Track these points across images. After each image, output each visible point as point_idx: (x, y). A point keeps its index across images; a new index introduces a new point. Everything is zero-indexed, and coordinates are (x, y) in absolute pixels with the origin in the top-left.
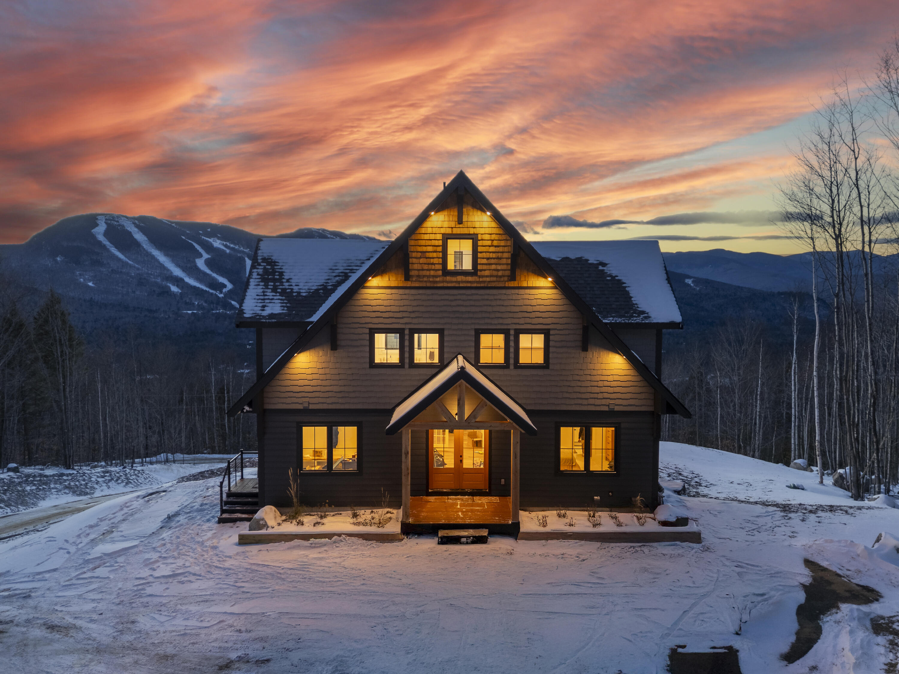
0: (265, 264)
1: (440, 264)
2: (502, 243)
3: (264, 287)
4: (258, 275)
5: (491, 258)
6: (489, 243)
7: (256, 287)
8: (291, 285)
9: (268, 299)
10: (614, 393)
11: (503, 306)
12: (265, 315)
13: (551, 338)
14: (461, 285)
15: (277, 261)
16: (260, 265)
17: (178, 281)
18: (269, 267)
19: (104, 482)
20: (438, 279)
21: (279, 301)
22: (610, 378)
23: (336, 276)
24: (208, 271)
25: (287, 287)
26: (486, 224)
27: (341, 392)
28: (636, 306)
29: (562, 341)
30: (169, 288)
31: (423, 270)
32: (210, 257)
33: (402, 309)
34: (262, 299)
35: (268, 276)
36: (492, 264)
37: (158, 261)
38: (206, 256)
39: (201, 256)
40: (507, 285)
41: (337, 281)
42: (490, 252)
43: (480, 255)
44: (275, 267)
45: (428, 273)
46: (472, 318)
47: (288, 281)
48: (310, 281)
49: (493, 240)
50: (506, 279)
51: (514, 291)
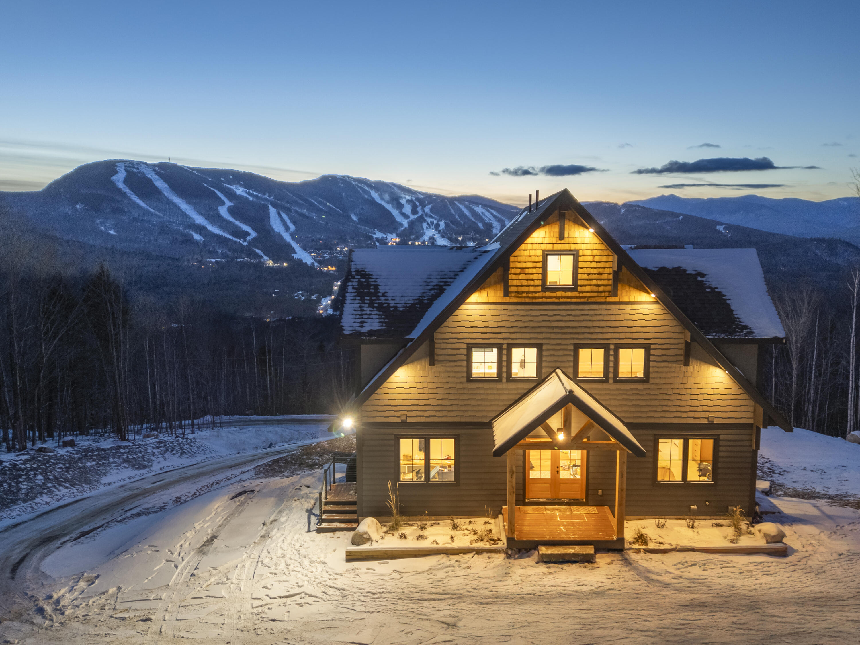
0: (359, 277)
1: (539, 280)
2: (604, 259)
3: (361, 302)
4: (353, 288)
5: (592, 274)
6: (590, 259)
7: (352, 302)
8: (387, 300)
9: (366, 314)
10: (714, 406)
11: (603, 320)
12: (364, 331)
13: (652, 352)
14: (561, 300)
15: (370, 273)
16: (354, 278)
18: (363, 280)
20: (537, 295)
21: (377, 317)
22: (711, 392)
23: (431, 290)
24: (231, 219)
25: (384, 302)
26: (588, 240)
27: (438, 405)
28: (738, 320)
29: (663, 355)
30: (192, 236)
31: (522, 286)
32: (232, 204)
33: (500, 324)
34: (360, 315)
35: (364, 290)
36: (593, 280)
38: (228, 204)
39: (223, 204)
40: (607, 301)
41: (432, 295)
42: (591, 268)
43: (580, 271)
44: (370, 280)
45: (526, 289)
46: (571, 333)
47: (384, 295)
48: (405, 295)
49: (594, 256)
50: (607, 294)
51: (614, 306)
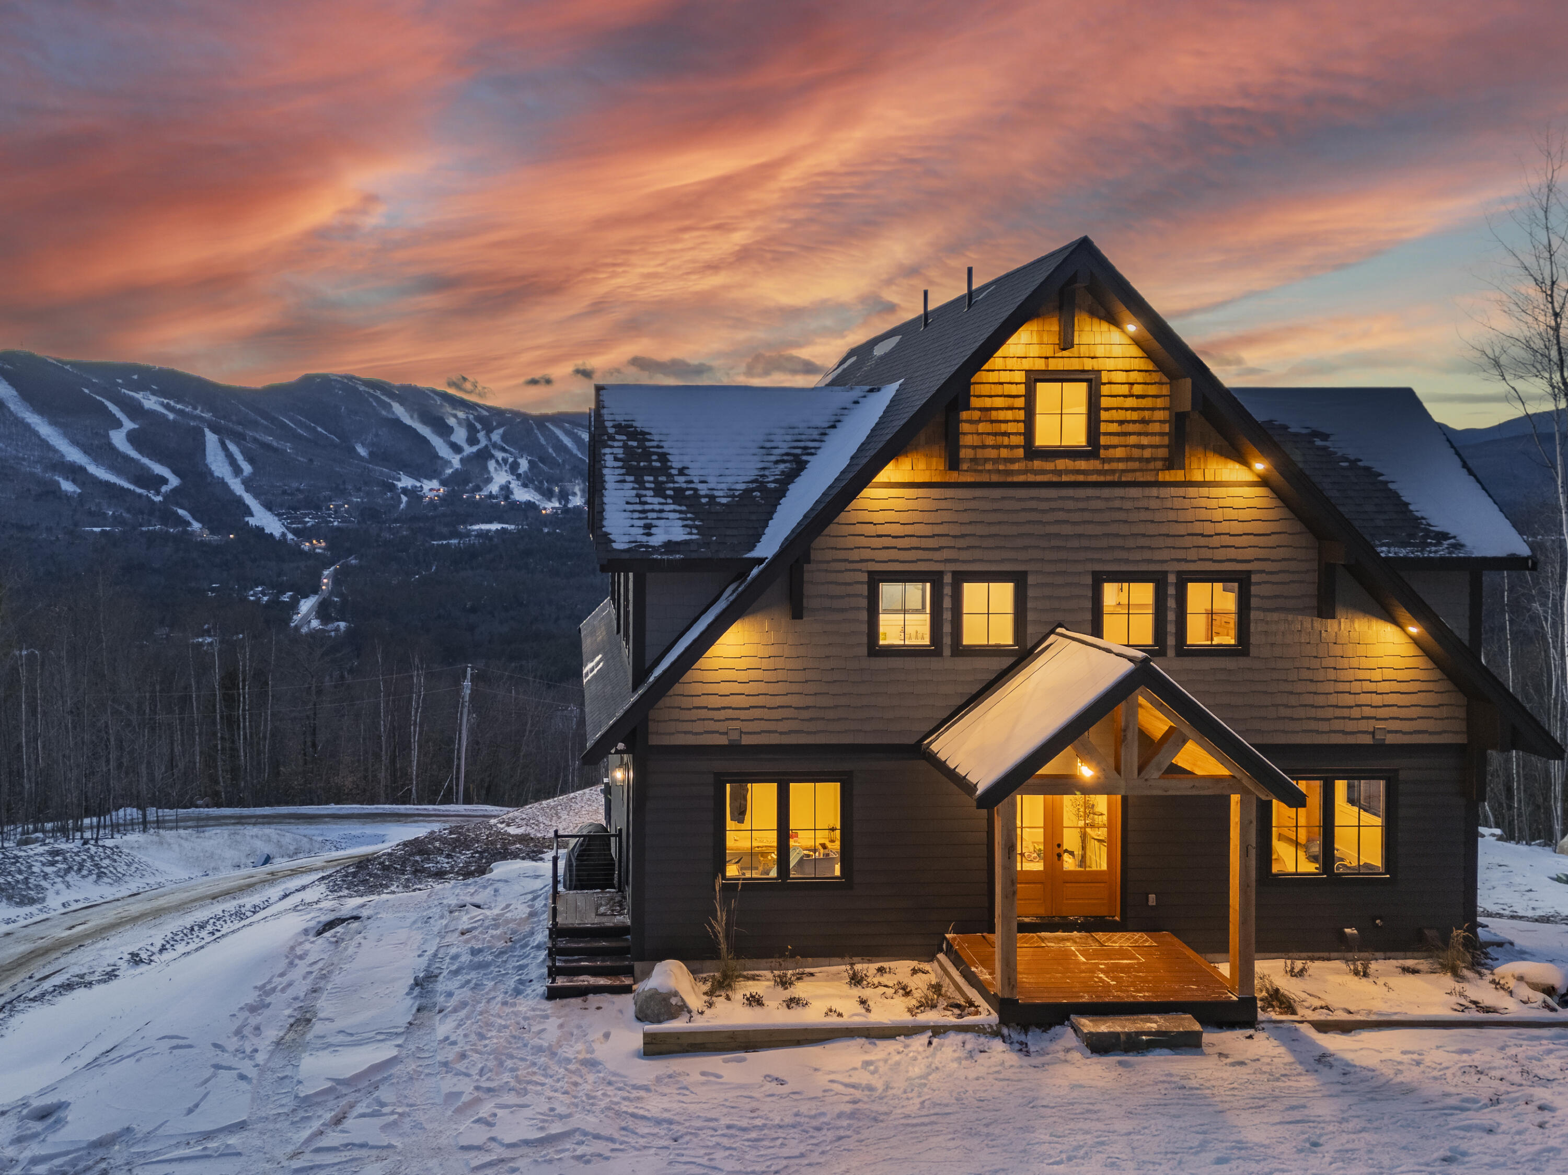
0: (624, 438)
1: (1020, 434)
2: (1152, 390)
3: (636, 486)
4: (616, 459)
5: (1129, 422)
6: (1125, 389)
7: (619, 486)
8: (691, 482)
9: (653, 511)
10: (1385, 706)
11: (1152, 522)
12: (656, 544)
13: (1254, 590)
14: (1065, 478)
15: (647, 430)
16: (614, 440)
17: (75, 472)
18: (635, 444)
19: (57, 874)
20: (1016, 466)
21: (677, 515)
23: (777, 462)
24: (133, 454)
25: (684, 485)
26: (1117, 351)
27: (807, 708)
28: (1424, 521)
29: (1276, 597)
30: (58, 483)
31: (984, 447)
32: (137, 426)
33: (938, 530)
34: (640, 512)
35: (639, 462)
36: (1130, 434)
37: (36, 434)
38: (129, 425)
39: (118, 425)
40: (1161, 479)
41: (783, 473)
42: (1127, 409)
43: (1104, 415)
44: (648, 444)
45: (992, 453)
46: (1087, 549)
47: (682, 472)
48: (727, 472)
49: (1132, 384)
50: (1159, 464)
51: (1173, 491)
